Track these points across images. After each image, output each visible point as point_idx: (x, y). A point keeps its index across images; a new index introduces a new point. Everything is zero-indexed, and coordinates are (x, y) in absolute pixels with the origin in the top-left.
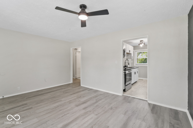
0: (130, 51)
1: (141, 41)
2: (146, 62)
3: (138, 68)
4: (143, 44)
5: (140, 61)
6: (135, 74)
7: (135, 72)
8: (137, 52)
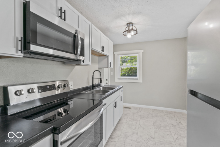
0: (103, 47)
1: (129, 24)
2: (136, 76)
3: (122, 89)
4: (133, 33)
5: (124, 72)
6: (116, 106)
7: (116, 103)
8: (121, 56)
